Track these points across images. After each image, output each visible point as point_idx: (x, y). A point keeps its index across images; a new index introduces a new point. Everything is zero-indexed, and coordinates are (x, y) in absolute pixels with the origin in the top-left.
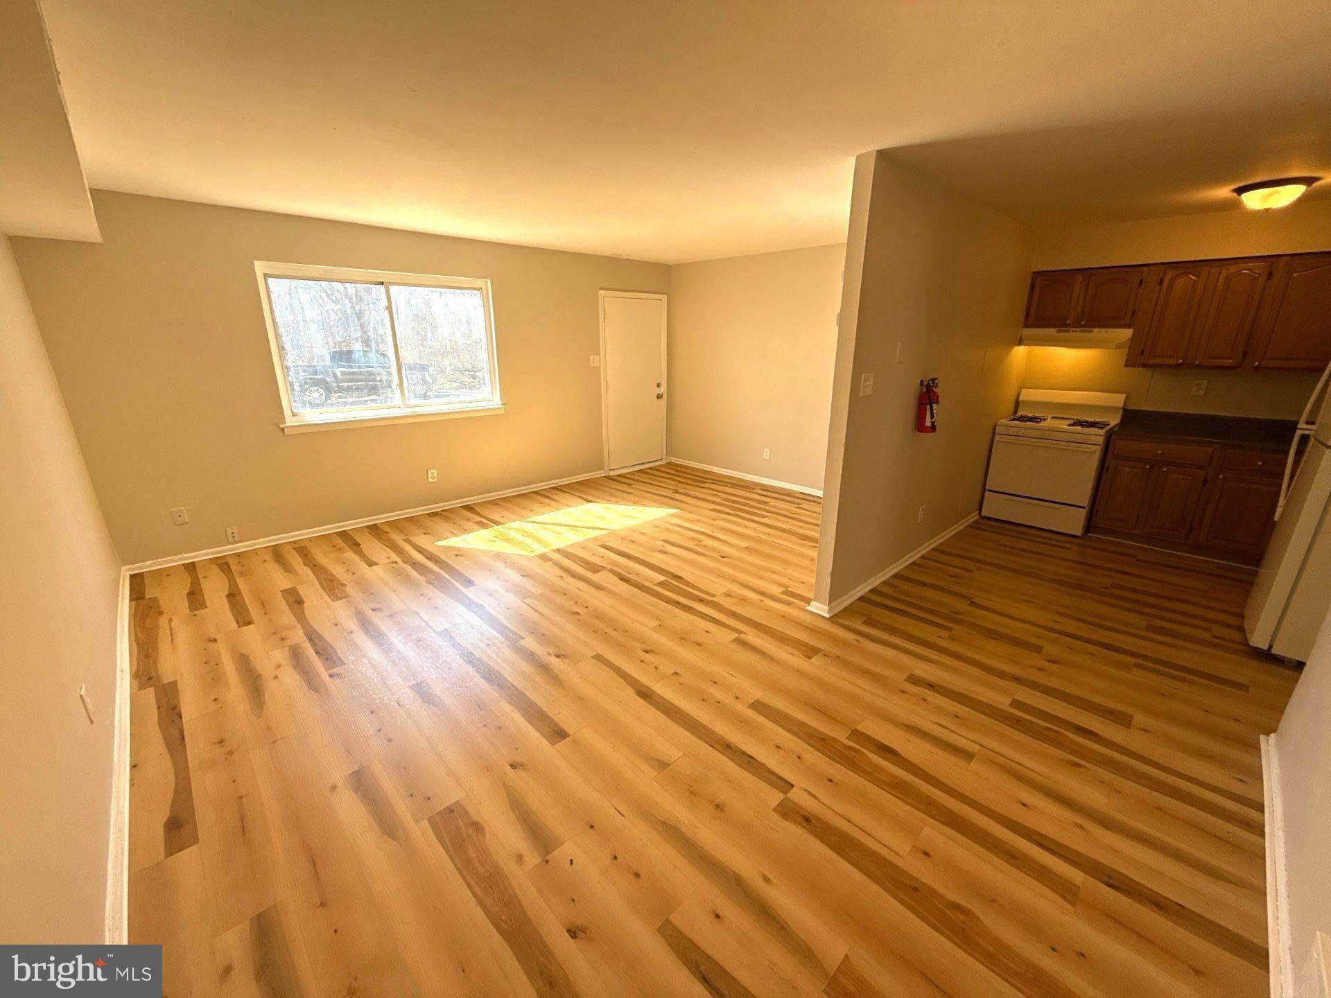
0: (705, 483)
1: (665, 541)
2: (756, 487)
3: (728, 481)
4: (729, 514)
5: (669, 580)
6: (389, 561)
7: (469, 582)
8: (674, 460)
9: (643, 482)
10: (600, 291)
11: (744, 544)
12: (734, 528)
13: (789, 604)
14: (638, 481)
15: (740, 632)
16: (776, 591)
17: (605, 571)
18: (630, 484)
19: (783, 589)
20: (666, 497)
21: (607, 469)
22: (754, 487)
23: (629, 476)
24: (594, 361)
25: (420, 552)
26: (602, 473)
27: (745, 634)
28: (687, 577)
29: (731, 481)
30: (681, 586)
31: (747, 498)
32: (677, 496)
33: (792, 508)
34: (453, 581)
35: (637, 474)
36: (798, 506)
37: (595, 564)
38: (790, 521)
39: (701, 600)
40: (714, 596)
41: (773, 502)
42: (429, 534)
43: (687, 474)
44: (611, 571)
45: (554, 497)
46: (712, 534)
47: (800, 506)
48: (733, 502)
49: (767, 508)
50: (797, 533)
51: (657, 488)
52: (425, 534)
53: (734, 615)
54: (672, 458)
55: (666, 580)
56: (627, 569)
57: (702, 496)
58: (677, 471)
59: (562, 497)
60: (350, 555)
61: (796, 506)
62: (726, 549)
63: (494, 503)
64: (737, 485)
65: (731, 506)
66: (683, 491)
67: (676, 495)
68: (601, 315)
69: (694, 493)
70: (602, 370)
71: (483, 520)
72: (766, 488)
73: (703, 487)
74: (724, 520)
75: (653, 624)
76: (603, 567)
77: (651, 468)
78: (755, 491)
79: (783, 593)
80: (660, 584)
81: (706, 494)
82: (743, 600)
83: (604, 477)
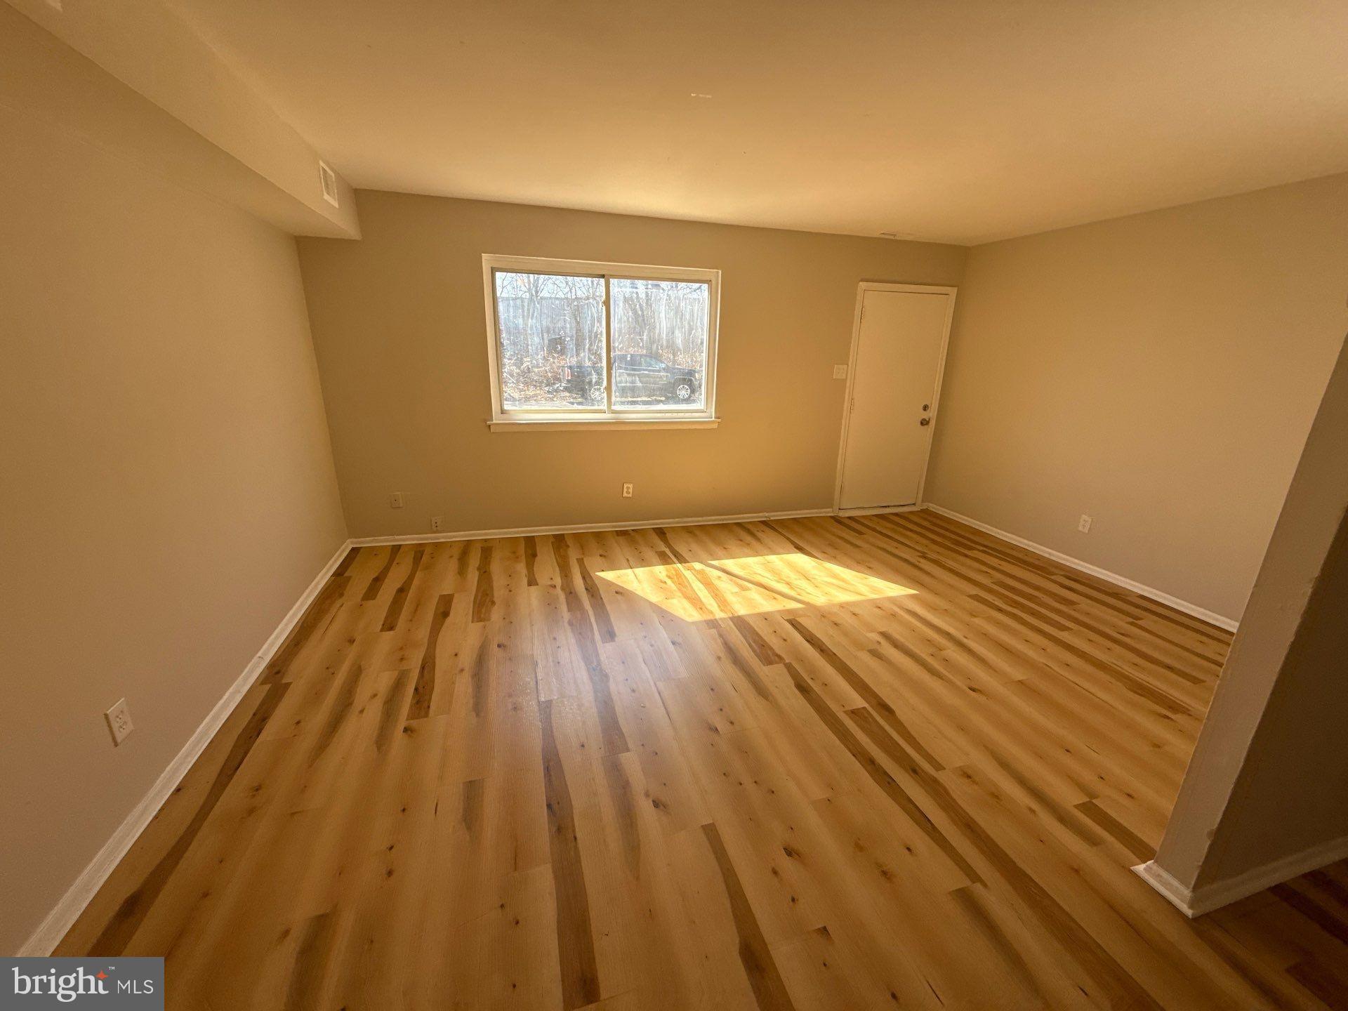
0: (971, 548)
1: (885, 635)
2: (1056, 571)
3: (1008, 551)
4: (1000, 610)
5: (870, 709)
6: (549, 583)
7: (610, 635)
8: (933, 507)
9: (881, 533)
10: (861, 283)
11: (1018, 674)
12: (1005, 638)
13: (1093, 841)
14: (874, 530)
15: (974, 877)
16: (1070, 798)
17: (781, 665)
18: (860, 533)
19: (1086, 799)
20: (906, 561)
21: (836, 507)
22: (1053, 570)
23: (862, 520)
24: (839, 372)
25: (584, 578)
26: (829, 512)
27: (985, 886)
28: (902, 713)
29: (1014, 553)
30: (887, 728)
31: (1037, 588)
32: (925, 564)
33: (1122, 623)
34: (595, 626)
35: (875, 518)
36: (1135, 621)
37: (771, 649)
38: (1117, 648)
39: (914, 771)
40: (939, 767)
41: (1085, 604)
42: (605, 556)
43: (947, 530)
44: (789, 667)
45: (759, 534)
46: (965, 641)
47: (1139, 622)
48: (1012, 589)
49: (1073, 613)
50: (1128, 678)
51: (895, 544)
52: (601, 556)
53: (970, 827)
54: (931, 504)
55: (864, 708)
56: (813, 671)
57: (964, 571)
58: (935, 525)
59: (768, 537)
60: (521, 568)
61: (1131, 620)
62: (983, 677)
63: (689, 531)
64: (1025, 562)
65: (1007, 597)
66: (934, 556)
67: (922, 560)
68: (857, 312)
69: (951, 563)
70: (848, 385)
71: (668, 551)
72: (1075, 577)
73: (966, 556)
74: (990, 619)
75: (819, 793)
76: (779, 657)
77: (896, 514)
78: (1052, 577)
79: (1084, 808)
80: (855, 713)
81: (970, 567)
82: (996, 796)
83: (831, 517)
